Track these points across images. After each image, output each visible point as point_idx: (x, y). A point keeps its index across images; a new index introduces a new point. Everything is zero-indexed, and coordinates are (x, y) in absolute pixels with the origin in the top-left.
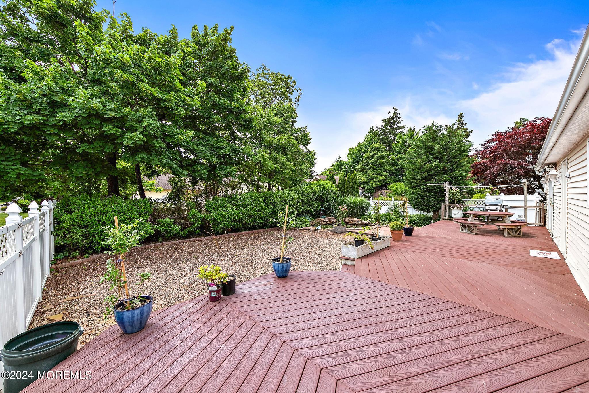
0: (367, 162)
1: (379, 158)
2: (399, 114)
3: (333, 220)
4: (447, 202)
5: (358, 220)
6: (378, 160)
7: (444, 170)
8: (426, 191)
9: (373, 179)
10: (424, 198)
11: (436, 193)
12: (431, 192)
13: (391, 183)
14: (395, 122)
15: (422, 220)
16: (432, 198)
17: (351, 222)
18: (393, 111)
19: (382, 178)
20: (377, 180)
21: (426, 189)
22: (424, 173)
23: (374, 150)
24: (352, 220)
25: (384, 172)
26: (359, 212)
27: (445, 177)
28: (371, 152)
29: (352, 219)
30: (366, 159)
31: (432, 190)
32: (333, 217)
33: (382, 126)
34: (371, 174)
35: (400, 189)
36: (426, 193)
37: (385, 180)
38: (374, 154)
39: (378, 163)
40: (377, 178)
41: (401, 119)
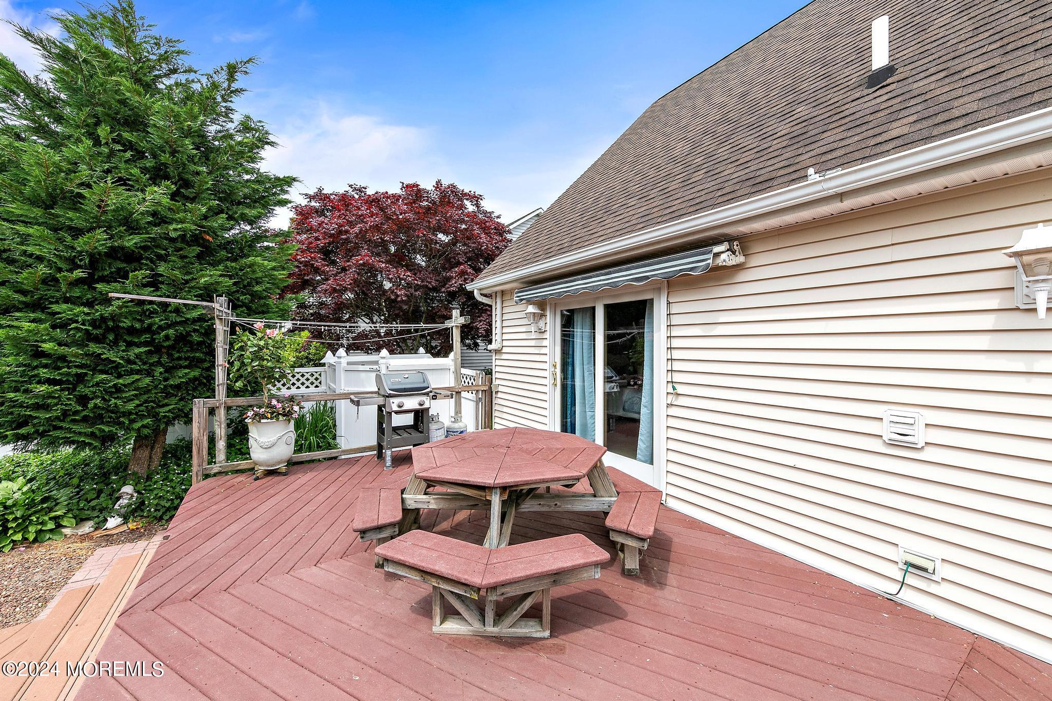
4: (221, 393)
7: (196, 239)
8: (89, 337)
10: (80, 378)
11: (158, 349)
12: (130, 344)
15: (63, 495)
16: (132, 372)
21: (93, 323)
22: (77, 232)
27: (208, 276)
31: (131, 331)
36: (93, 348)
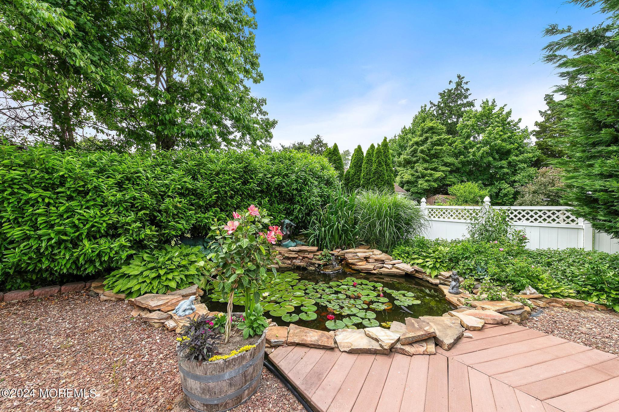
0: (415, 151)
1: (434, 144)
2: (467, 83)
3: (311, 256)
5: (383, 256)
6: (433, 147)
9: (423, 176)
13: (454, 184)
14: (460, 96)
17: (363, 265)
18: (457, 80)
19: (438, 175)
20: (430, 178)
23: (426, 132)
24: (366, 259)
25: (442, 165)
26: (387, 233)
28: (421, 135)
29: (368, 253)
30: (413, 145)
32: (313, 245)
33: (439, 102)
34: (420, 169)
35: (470, 193)
37: (444, 178)
38: (427, 139)
39: (432, 152)
40: (431, 175)
41: (469, 92)
